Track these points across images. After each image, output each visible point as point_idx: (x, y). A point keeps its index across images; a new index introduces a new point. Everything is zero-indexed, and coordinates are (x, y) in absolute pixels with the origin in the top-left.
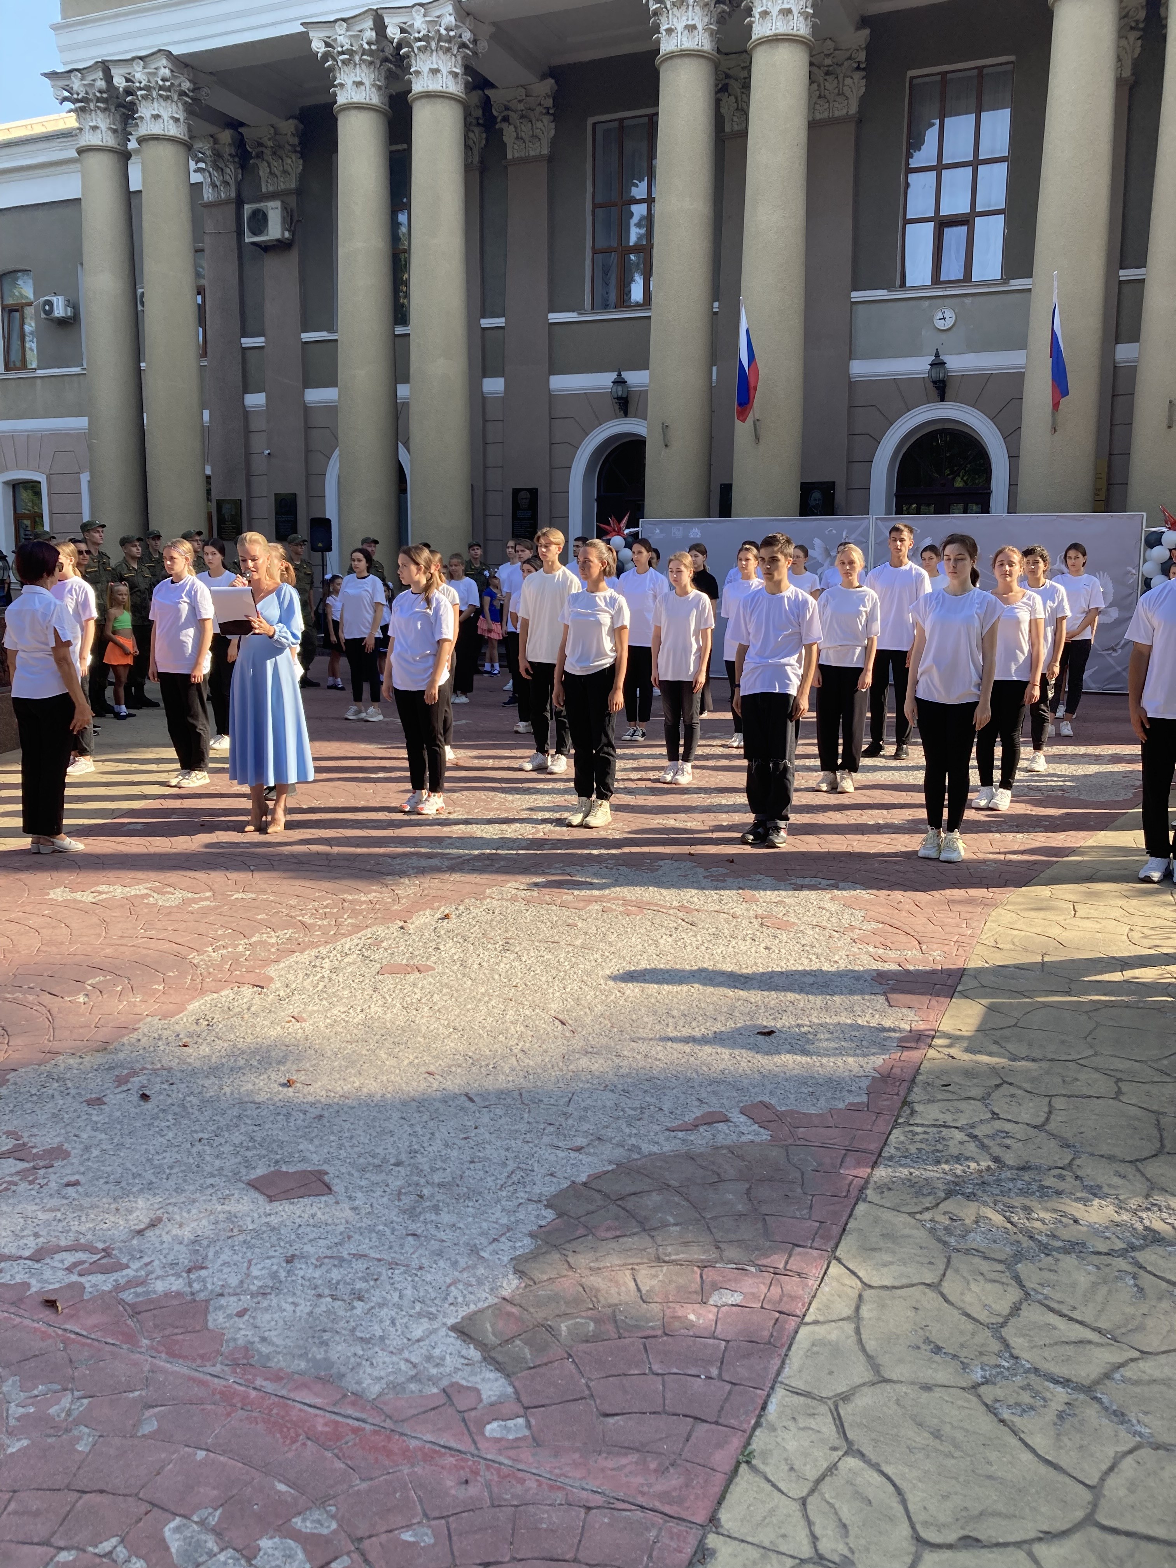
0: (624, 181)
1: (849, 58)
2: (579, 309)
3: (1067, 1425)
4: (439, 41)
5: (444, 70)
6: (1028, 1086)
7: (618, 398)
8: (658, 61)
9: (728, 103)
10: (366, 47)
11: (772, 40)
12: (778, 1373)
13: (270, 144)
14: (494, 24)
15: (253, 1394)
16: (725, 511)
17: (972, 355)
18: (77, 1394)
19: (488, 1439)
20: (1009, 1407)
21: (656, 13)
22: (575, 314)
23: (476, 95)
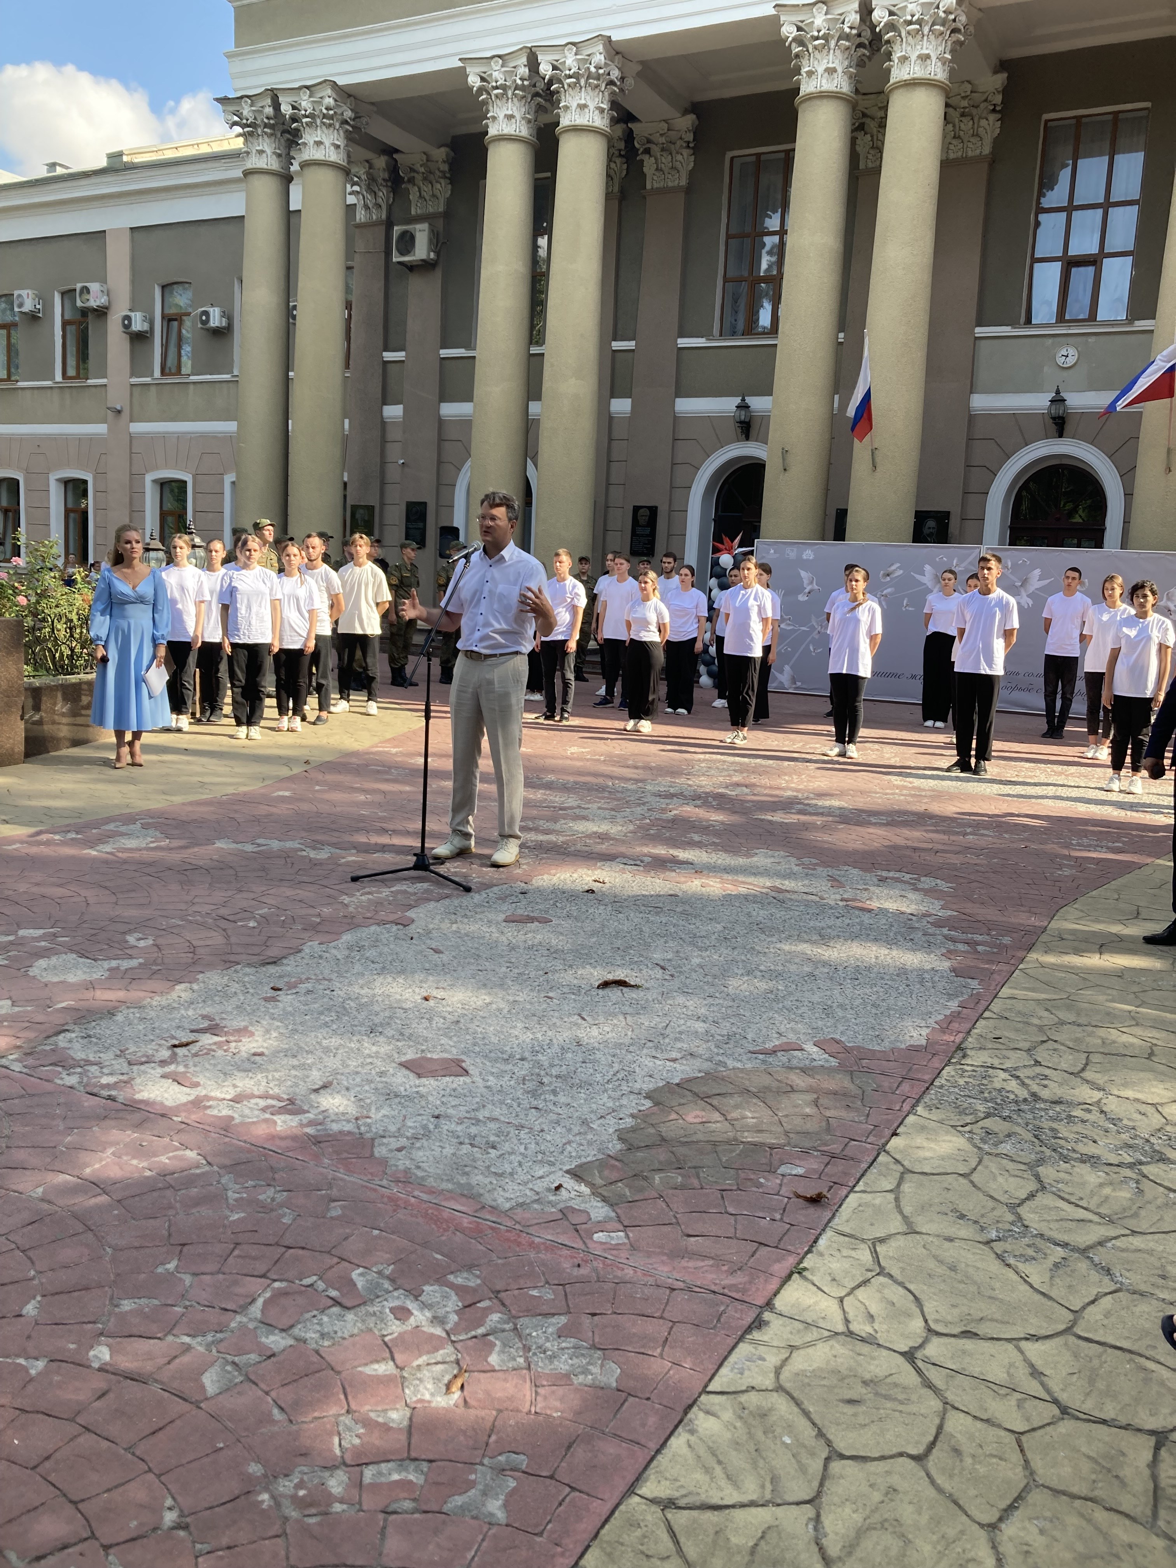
0: (757, 213)
1: (986, 100)
2: (708, 335)
3: (1060, 1272)
4: (588, 78)
5: (592, 106)
6: (1071, 1045)
7: (741, 422)
8: (797, 100)
9: (864, 140)
10: (519, 82)
11: (909, 84)
12: (829, 1221)
13: (422, 170)
14: (642, 62)
15: (413, 1200)
16: (840, 534)
17: (1093, 393)
18: (278, 1188)
19: (596, 1242)
20: (1015, 1256)
21: (797, 56)
22: (703, 340)
23: (620, 129)
